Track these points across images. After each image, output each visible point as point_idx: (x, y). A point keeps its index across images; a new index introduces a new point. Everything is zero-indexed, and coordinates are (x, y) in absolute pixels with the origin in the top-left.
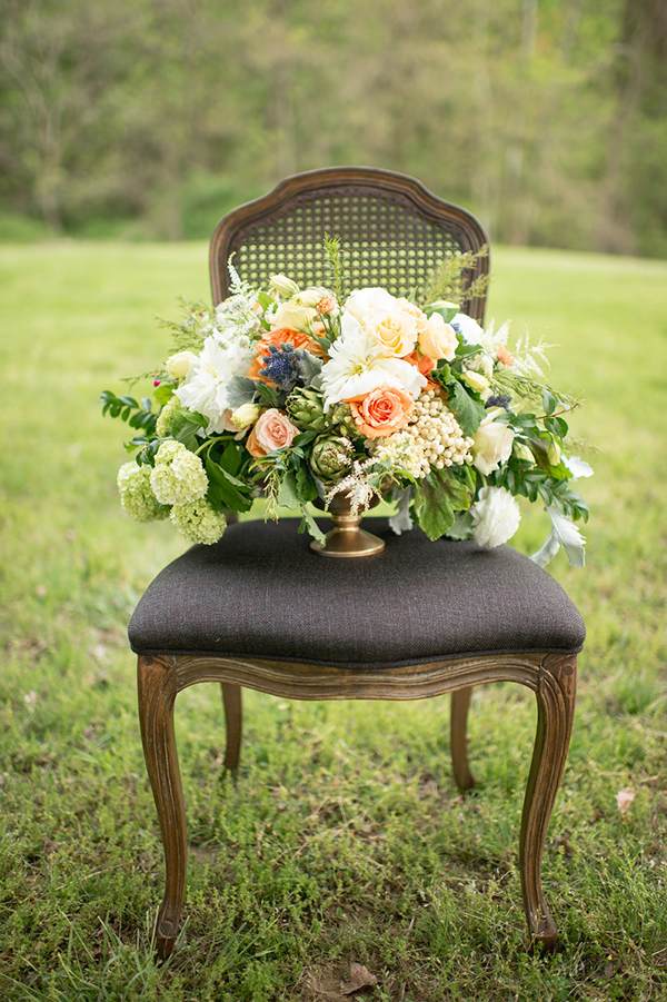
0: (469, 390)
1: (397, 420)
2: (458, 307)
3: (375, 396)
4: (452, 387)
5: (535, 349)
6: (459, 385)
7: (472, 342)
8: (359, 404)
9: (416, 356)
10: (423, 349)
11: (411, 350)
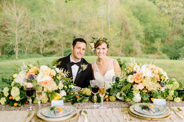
0: (57, 79)
1: (48, 84)
2: (56, 67)
3: (45, 81)
4: (55, 79)
5: (66, 73)
6: (56, 79)
7: (58, 72)
8: (43, 82)
9: (50, 75)
10: (51, 74)
11: (49, 74)
